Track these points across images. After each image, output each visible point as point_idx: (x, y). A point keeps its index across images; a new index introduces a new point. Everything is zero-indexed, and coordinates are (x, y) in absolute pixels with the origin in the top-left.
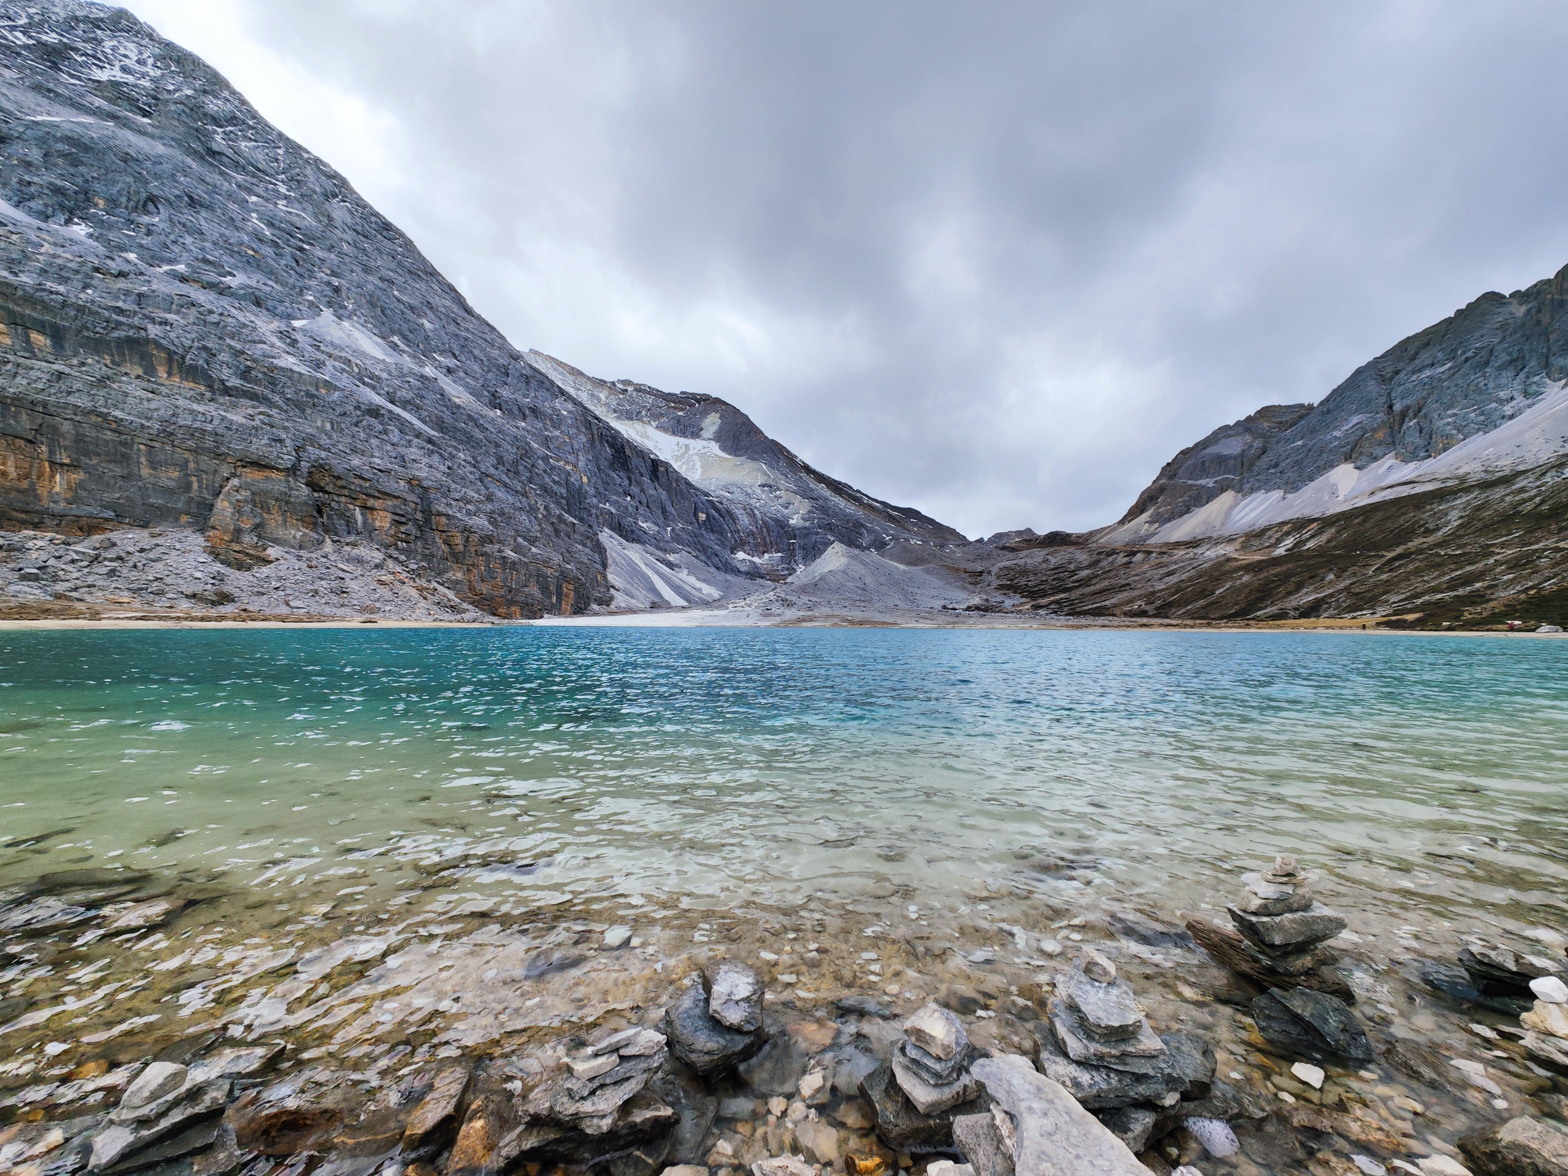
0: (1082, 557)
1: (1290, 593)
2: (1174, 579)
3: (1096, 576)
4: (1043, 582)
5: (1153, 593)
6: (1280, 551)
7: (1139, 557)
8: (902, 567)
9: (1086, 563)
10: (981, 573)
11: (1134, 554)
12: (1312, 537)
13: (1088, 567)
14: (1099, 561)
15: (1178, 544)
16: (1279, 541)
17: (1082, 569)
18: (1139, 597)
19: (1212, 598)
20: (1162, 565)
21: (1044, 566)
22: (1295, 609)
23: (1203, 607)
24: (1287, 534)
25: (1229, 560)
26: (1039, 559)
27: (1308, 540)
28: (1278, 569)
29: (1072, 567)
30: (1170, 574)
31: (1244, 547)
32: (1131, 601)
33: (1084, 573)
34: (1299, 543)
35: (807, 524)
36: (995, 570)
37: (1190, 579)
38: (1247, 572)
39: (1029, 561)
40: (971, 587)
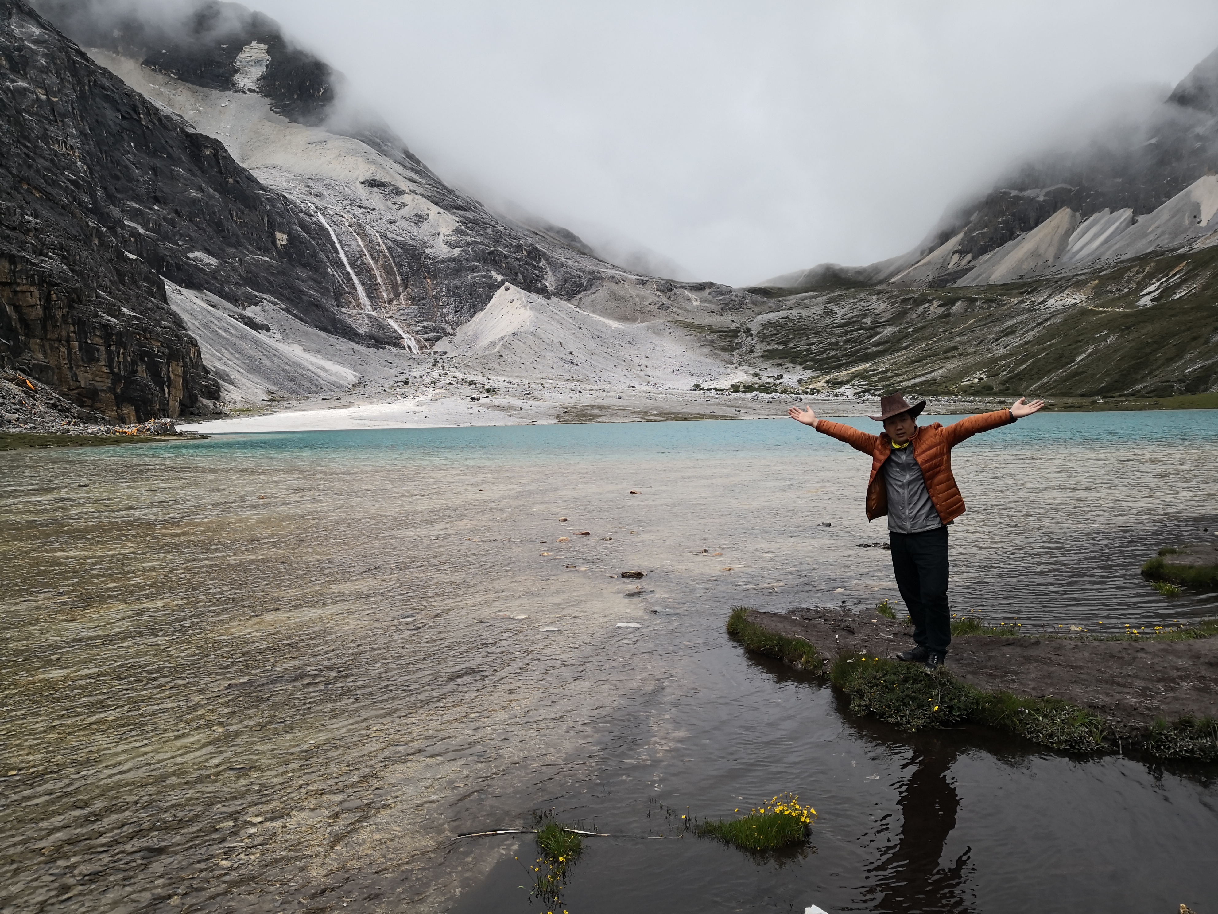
0: (880, 306)
1: (1171, 360)
2: (1016, 341)
3: (907, 336)
4: (832, 346)
5: (994, 361)
6: (1146, 301)
7: (958, 306)
8: (614, 324)
9: (887, 315)
10: (735, 333)
11: (952, 302)
12: (1183, 282)
13: (890, 322)
14: (904, 313)
15: (1007, 288)
16: (1142, 285)
17: (883, 325)
18: (977, 367)
19: (1072, 367)
20: (993, 320)
21: (828, 320)
22: (1181, 381)
23: (1064, 380)
24: (1150, 276)
25: (1084, 312)
26: (819, 310)
27: (1178, 286)
28: (1149, 328)
29: (868, 321)
30: (1009, 332)
31: (1098, 292)
32: (966, 372)
33: (888, 331)
34: (1168, 291)
35: (457, 252)
36: (755, 327)
37: (1039, 340)
38: (1112, 332)
39: (804, 313)
40: (726, 355)
